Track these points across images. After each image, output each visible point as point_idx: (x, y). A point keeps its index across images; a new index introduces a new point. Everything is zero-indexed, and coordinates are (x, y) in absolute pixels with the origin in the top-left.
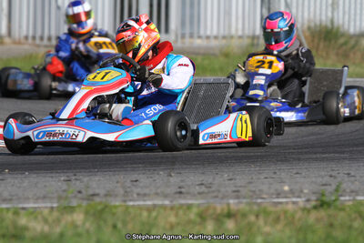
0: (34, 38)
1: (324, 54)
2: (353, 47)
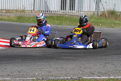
2: (119, 16)
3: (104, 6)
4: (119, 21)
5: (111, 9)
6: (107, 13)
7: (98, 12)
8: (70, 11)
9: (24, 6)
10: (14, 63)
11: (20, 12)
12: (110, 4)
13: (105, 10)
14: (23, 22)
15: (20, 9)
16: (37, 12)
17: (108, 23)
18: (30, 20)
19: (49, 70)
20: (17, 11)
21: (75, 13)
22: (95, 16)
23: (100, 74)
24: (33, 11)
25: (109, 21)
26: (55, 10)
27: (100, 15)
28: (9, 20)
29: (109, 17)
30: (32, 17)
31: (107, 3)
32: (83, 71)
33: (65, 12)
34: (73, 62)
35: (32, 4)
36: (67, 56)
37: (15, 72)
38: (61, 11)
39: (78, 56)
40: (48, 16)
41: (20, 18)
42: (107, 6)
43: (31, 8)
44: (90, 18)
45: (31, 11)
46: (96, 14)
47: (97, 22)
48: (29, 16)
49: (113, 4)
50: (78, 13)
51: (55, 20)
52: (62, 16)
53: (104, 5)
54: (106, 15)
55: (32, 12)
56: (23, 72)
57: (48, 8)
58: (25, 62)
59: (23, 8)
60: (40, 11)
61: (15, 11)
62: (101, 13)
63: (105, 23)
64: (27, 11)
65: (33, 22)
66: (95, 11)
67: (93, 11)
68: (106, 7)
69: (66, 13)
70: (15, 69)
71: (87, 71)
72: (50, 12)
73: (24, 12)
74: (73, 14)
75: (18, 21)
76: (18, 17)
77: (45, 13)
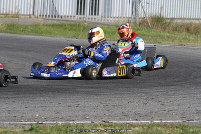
0: (43, 16)
1: (156, 27)
2: (168, 25)
3: (145, 10)
4: (168, 32)
5: (156, 13)
6: (150, 19)
7: (135, 18)
8: (91, 16)
9: (18, 8)
11: (12, 17)
12: (155, 6)
13: (147, 16)
14: (16, 33)
15: (11, 13)
16: (39, 17)
17: (152, 36)
18: (27, 30)
19: (57, 110)
20: (6, 15)
21: (98, 20)
23: (137, 116)
24: (33, 16)
25: (152, 33)
26: (67, 15)
27: (138, 24)
30: (31, 26)
31: (150, 5)
32: (111, 111)
33: (83, 18)
34: (95, 97)
35: (31, 4)
36: (86, 87)
37: (3, 112)
38: (76, 16)
40: (57, 23)
41: (11, 27)
42: (149, 8)
43: (30, 11)
45: (30, 15)
46: (132, 21)
48: (26, 24)
49: (160, 7)
50: (104, 20)
51: (67, 31)
52: (78, 24)
53: (145, 7)
54: (148, 23)
55: (30, 17)
56: (15, 112)
57: (56, 11)
58: (19, 96)
59: (17, 11)
61: (3, 16)
62: (141, 19)
63: (147, 35)
64: (23, 15)
65: (32, 34)
67: (128, 16)
68: (149, 11)
69: (85, 19)
70: (3, 107)
71: (118, 111)
72: (60, 17)
73: (18, 17)
74: (96, 21)
75: (8, 31)
76: (8, 25)
77: (51, 20)
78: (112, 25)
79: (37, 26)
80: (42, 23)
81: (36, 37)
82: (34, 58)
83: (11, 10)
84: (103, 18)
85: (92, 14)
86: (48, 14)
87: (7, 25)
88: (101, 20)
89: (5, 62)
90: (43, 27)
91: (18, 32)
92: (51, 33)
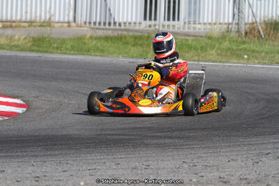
1: (273, 38)
3: (254, 10)
5: (272, 16)
6: (263, 26)
7: (238, 24)
8: (167, 23)
9: (50, 12)
10: (23, 157)
11: (40, 26)
12: (271, 4)
13: (258, 20)
14: (46, 52)
15: (38, 19)
16: (83, 25)
17: (267, 53)
18: (64, 46)
19: (114, 175)
20: (31, 23)
21: (179, 28)
22: (233, 34)
23: (244, 182)
24: (73, 24)
25: (267, 47)
26: (129, 20)
27: (243, 33)
28: (11, 48)
29: (267, 36)
30: (70, 39)
31: (263, 2)
32: (200, 174)
33: (155, 25)
34: (175, 153)
35: (70, 5)
36: (160, 137)
37: (27, 178)
38: (143, 22)
39: (188, 138)
40: (112, 35)
41: (39, 43)
42: (262, 8)
43: (68, 15)
44: (220, 40)
45: (69, 22)
46: (233, 30)
47: (237, 50)
48: (64, 37)
50: (189, 28)
51: (129, 46)
52: (146, 35)
53: (255, 6)
54: (259, 32)
55: (69, 26)
56: (46, 178)
57: (111, 15)
58: (53, 153)
59: (48, 17)
60: (90, 23)
61: (26, 25)
62: (248, 26)
63: (258, 52)
64: (58, 22)
65: (72, 52)
66: (230, 21)
67: (226, 21)
68: (260, 12)
69: (157, 27)
70: (27, 171)
71: (211, 174)
72: (117, 24)
73: (50, 26)
74: (176, 29)
75: (34, 48)
76: (34, 40)
77: (104, 29)
78: (201, 37)
79: (80, 39)
80: (88, 36)
81: (80, 58)
82: (76, 92)
83: (38, 15)
84: (187, 25)
85: (169, 19)
86: (98, 20)
87: (33, 38)
88: (184, 29)
89: (30, 99)
90: (90, 41)
91: (51, 50)
92: (102, 51)
